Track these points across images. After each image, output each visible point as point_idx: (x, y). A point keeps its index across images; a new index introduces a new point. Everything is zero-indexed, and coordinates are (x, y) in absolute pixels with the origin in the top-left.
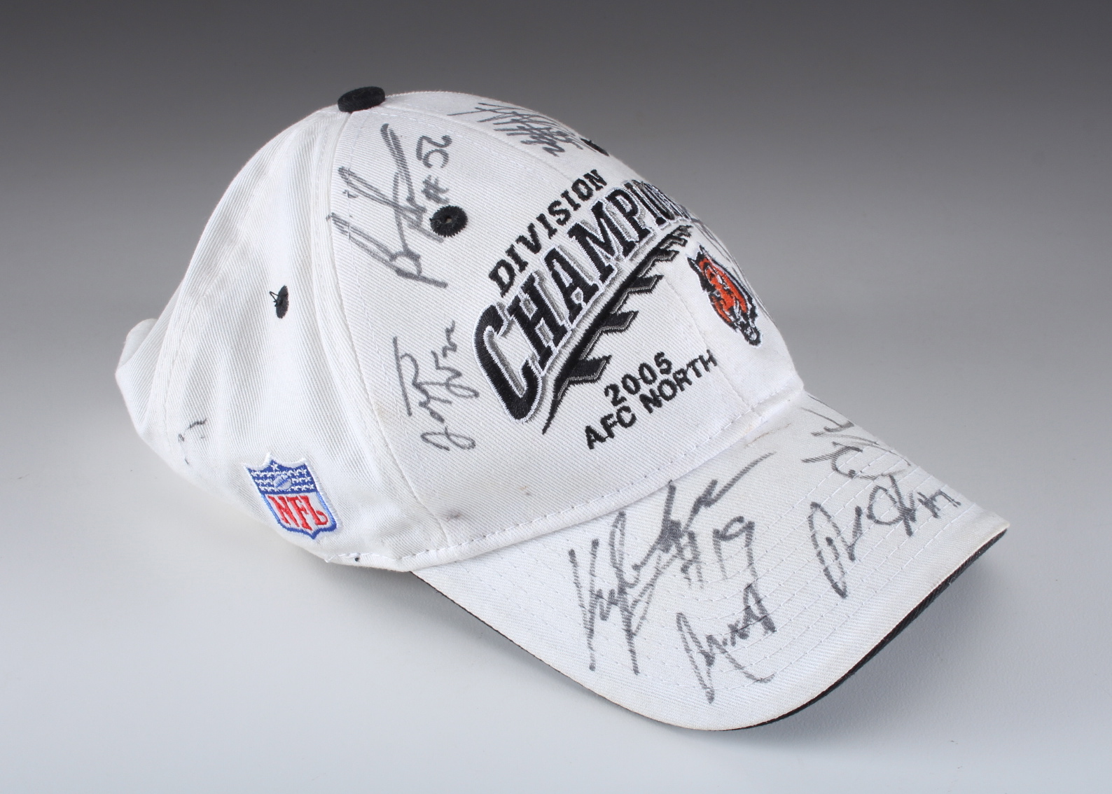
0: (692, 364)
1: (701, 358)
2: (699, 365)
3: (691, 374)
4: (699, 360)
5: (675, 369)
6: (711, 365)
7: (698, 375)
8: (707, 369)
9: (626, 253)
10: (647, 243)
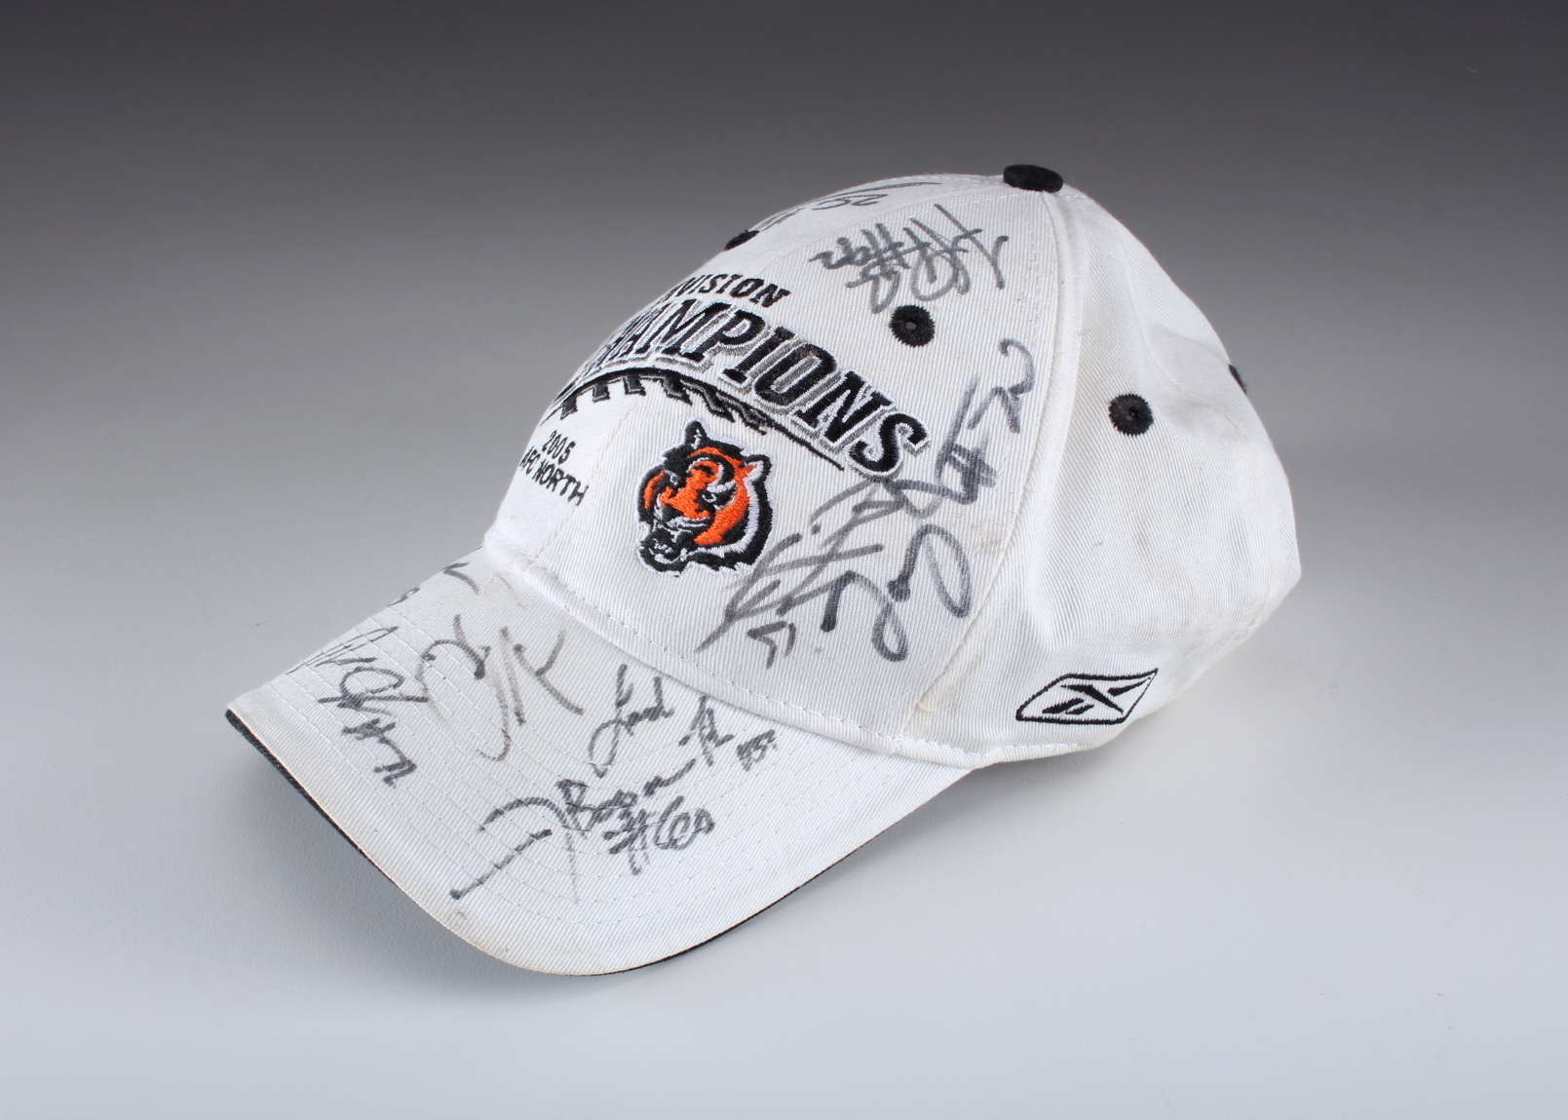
0: (571, 479)
1: (579, 484)
2: (572, 487)
3: (562, 484)
4: (576, 484)
5: (562, 467)
6: (576, 499)
7: (563, 492)
8: (571, 498)
9: (666, 351)
10: (683, 364)
